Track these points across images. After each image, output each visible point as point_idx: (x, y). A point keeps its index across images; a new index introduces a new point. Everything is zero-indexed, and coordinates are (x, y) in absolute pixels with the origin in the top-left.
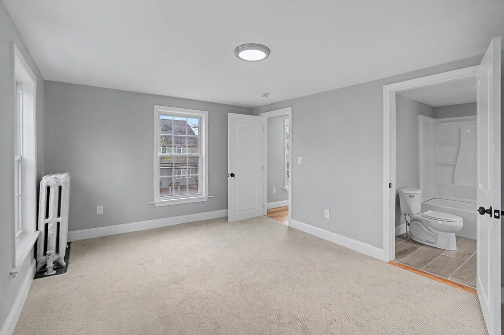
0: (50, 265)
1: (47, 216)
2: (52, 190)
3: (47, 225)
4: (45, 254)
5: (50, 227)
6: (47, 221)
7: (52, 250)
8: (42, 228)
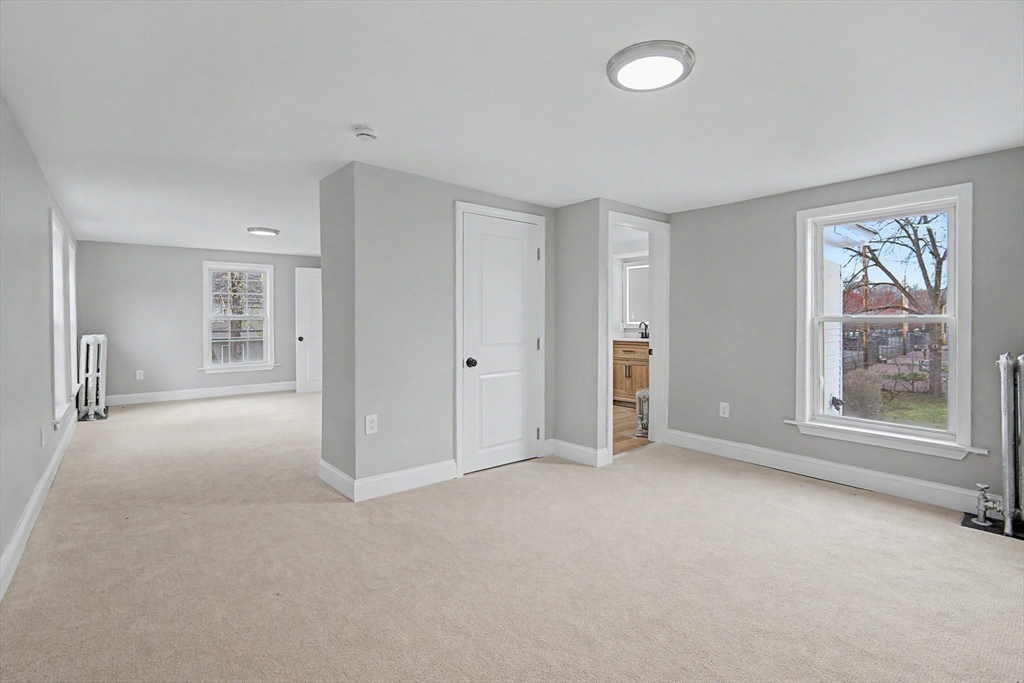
0: (91, 412)
1: (87, 371)
2: (91, 347)
3: (87, 379)
4: (86, 404)
5: (90, 380)
6: (87, 375)
7: (92, 399)
8: (83, 381)
